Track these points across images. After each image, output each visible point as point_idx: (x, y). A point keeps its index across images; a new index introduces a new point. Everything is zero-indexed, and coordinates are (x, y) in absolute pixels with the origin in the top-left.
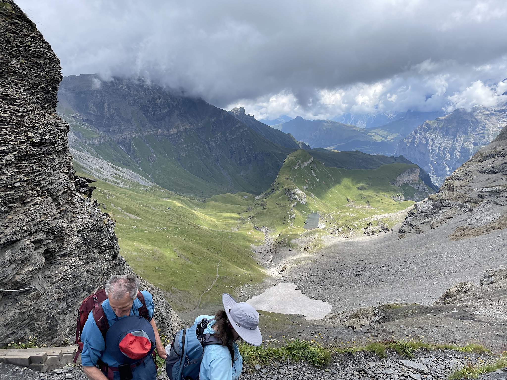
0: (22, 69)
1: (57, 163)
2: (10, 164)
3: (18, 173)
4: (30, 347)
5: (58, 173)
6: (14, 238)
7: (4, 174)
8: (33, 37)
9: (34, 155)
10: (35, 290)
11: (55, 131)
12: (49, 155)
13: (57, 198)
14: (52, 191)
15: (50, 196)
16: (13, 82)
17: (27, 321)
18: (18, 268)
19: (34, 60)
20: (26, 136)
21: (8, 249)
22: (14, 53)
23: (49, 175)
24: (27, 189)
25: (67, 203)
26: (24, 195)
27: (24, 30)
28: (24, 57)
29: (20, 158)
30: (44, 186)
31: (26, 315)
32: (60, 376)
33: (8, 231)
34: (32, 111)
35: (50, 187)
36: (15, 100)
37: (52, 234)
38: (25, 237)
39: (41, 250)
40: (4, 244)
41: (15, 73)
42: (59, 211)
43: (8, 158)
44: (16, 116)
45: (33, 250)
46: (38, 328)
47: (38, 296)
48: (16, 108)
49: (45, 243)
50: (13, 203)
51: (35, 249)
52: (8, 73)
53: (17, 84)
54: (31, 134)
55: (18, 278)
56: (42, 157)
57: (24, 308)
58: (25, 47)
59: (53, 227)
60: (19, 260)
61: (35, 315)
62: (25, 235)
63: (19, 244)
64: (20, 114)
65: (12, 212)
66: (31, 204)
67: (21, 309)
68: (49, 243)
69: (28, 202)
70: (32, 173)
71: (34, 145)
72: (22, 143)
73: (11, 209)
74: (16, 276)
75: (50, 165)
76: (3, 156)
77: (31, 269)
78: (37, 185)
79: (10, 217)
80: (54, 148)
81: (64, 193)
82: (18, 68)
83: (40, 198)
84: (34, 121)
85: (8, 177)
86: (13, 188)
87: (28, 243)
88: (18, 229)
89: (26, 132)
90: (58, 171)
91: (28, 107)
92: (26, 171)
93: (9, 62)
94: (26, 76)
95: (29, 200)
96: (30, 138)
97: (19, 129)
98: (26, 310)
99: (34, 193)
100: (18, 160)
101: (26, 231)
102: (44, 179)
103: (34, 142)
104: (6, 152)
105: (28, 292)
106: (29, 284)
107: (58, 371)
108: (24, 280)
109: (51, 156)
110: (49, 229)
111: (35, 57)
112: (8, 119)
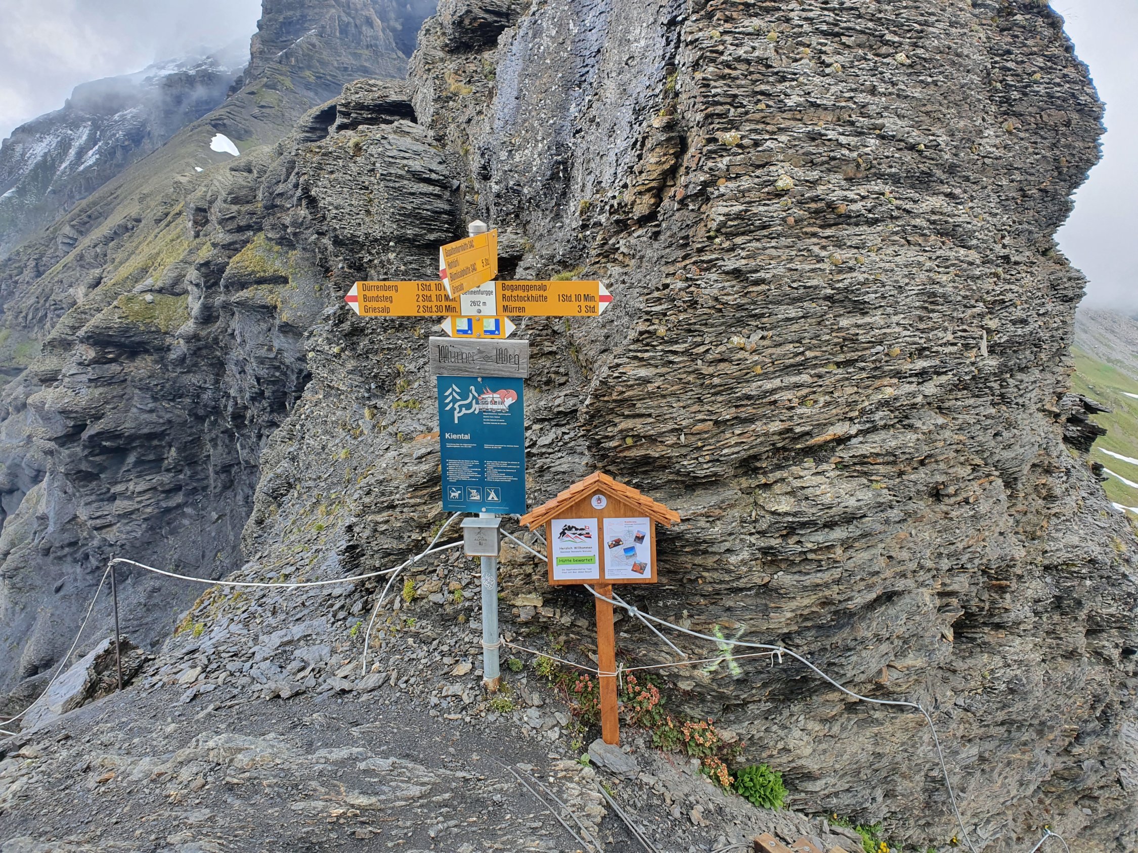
8: (1050, 57)
13: (1016, 479)
14: (1008, 463)
15: (1000, 477)
18: (892, 654)
28: (1015, 114)
35: (1006, 455)
36: (971, 234)
37: (985, 573)
38: (923, 583)
39: (951, 616)
40: (877, 597)
43: (929, 387)
44: (968, 276)
48: (972, 254)
55: (886, 677)
58: (1026, 87)
59: (989, 561)
60: (898, 637)
62: (925, 578)
63: (907, 599)
64: (976, 272)
66: (953, 501)
69: (949, 496)
71: (993, 349)
74: (884, 670)
76: (919, 384)
77: (919, 663)
78: (977, 452)
83: (976, 487)
86: (924, 463)
87: (927, 599)
89: (982, 316)
91: (998, 247)
95: (951, 490)
99: (965, 471)
100: (950, 392)
102: (997, 435)
103: (995, 344)
104: (927, 373)
105: (900, 708)
106: (907, 695)
108: (896, 684)
112: (949, 289)
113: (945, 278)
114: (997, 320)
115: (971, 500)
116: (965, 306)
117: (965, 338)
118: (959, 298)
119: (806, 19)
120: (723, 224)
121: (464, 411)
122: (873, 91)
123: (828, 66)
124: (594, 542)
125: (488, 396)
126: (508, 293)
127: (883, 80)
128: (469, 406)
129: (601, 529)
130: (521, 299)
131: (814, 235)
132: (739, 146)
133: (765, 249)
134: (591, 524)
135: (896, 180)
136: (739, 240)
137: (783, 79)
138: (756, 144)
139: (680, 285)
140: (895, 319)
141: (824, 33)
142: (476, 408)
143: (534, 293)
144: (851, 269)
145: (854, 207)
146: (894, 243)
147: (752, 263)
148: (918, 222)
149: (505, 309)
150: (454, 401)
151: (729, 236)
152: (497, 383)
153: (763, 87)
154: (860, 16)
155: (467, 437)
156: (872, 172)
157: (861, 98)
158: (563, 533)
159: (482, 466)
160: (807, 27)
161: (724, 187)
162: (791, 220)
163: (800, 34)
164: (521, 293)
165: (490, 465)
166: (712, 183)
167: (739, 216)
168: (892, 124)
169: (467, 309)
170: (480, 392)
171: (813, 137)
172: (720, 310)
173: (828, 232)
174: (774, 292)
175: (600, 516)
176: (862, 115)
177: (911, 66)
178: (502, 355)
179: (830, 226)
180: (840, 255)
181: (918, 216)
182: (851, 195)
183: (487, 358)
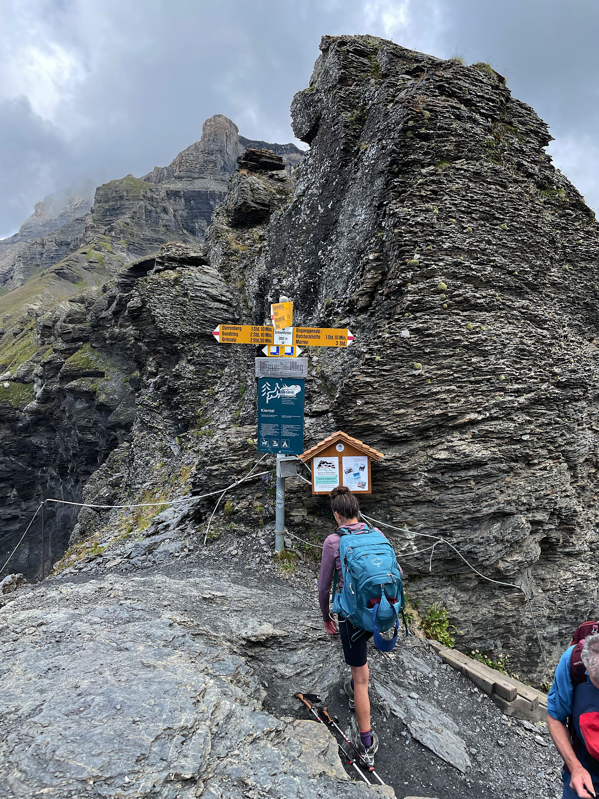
0: (564, 278)
1: (585, 414)
2: (522, 409)
3: (530, 422)
4: (497, 668)
5: (583, 429)
6: (508, 509)
7: (512, 420)
8: (587, 232)
9: (555, 400)
10: (520, 590)
11: (592, 367)
12: (577, 401)
13: (576, 466)
14: (570, 454)
15: (566, 461)
16: (548, 296)
17: (501, 630)
18: (504, 551)
19: (583, 264)
20: (550, 372)
21: (498, 521)
22: (557, 257)
23: (570, 430)
24: (537, 445)
25: (589, 476)
26: (531, 453)
27: (576, 224)
28: (569, 261)
29: (537, 402)
30: (560, 446)
31: (502, 622)
32: (528, 732)
33: (502, 498)
34: (566, 337)
35: (568, 448)
36: (545, 322)
37: (558, 518)
38: (521, 512)
39: (539, 537)
40: (494, 513)
41: (554, 284)
42: (575, 485)
43: (522, 400)
44: (543, 343)
45: (528, 533)
46: (513, 647)
47: (522, 601)
48: (545, 332)
49: (546, 527)
50: (516, 461)
51: (532, 533)
52: (544, 284)
53: (552, 299)
54: (556, 370)
55: (501, 565)
56: (566, 403)
57: (501, 611)
58: (574, 247)
59: (561, 508)
60: (508, 541)
61: (513, 627)
62: (522, 508)
63: (512, 519)
64: (548, 341)
65: (512, 474)
66: (537, 468)
67: (497, 610)
68: (551, 529)
69: (535, 464)
70: (549, 424)
71: (558, 385)
72: (543, 381)
73: (512, 469)
74: (500, 561)
75: (575, 417)
76: (516, 397)
77: (520, 559)
78: (551, 442)
79: (508, 479)
80: (585, 392)
81: (587, 460)
82: (558, 277)
83: (551, 461)
84: (566, 352)
85: (517, 425)
86: (520, 441)
87: (524, 521)
88: (514, 498)
89: (551, 366)
90: (585, 426)
91: (560, 331)
92: (542, 420)
93: (548, 269)
94: (567, 288)
95: (536, 461)
96: (555, 374)
97: (543, 362)
98: (503, 613)
99: (544, 452)
100: (534, 404)
101: (524, 504)
102: (562, 435)
103: (559, 382)
104: (520, 392)
105: (510, 589)
106: (514, 580)
107: (527, 724)
108: (507, 571)
109: (579, 404)
110: (555, 509)
111: (584, 260)
112: (532, 348)
113: (529, 342)
114: (560, 369)
115: (548, 468)
116: (541, 359)
117: (542, 376)
118: (538, 354)
119: (453, 204)
120: (409, 306)
121: (272, 397)
122: (489, 242)
123: (466, 228)
124: (337, 471)
125: (285, 388)
126: (299, 334)
127: (494, 237)
128: (274, 394)
129: (340, 463)
130: (306, 337)
131: (458, 314)
132: (418, 267)
133: (432, 319)
134: (335, 460)
135: (501, 289)
136: (418, 315)
137: (441, 234)
138: (427, 266)
139: (387, 335)
140: (502, 361)
141: (463, 212)
142: (278, 395)
143: (313, 334)
144: (478, 333)
145: (479, 301)
146: (501, 322)
147: (425, 325)
148: (515, 312)
149: (297, 342)
150: (267, 391)
151: (412, 312)
152: (291, 381)
153: (432, 238)
154: (481, 204)
155: (273, 411)
156: (488, 283)
157: (482, 246)
158: (320, 466)
159: (280, 427)
160: (453, 209)
161: (411, 287)
162: (445, 305)
163: (450, 212)
164: (306, 334)
165: (285, 427)
166: (405, 284)
167: (418, 302)
168: (499, 259)
169: (277, 341)
170: (281, 387)
171: (457, 264)
172: (408, 349)
173: (465, 313)
174: (437, 341)
175: (340, 456)
176: (483, 254)
177: (509, 231)
178: (294, 366)
179: (466, 311)
180: (472, 325)
181: (514, 309)
182: (478, 295)
183: (286, 368)
